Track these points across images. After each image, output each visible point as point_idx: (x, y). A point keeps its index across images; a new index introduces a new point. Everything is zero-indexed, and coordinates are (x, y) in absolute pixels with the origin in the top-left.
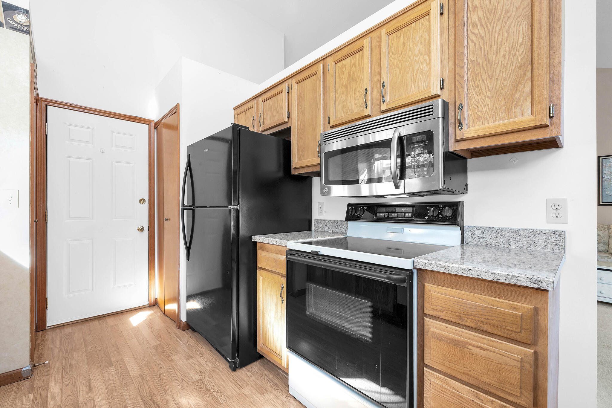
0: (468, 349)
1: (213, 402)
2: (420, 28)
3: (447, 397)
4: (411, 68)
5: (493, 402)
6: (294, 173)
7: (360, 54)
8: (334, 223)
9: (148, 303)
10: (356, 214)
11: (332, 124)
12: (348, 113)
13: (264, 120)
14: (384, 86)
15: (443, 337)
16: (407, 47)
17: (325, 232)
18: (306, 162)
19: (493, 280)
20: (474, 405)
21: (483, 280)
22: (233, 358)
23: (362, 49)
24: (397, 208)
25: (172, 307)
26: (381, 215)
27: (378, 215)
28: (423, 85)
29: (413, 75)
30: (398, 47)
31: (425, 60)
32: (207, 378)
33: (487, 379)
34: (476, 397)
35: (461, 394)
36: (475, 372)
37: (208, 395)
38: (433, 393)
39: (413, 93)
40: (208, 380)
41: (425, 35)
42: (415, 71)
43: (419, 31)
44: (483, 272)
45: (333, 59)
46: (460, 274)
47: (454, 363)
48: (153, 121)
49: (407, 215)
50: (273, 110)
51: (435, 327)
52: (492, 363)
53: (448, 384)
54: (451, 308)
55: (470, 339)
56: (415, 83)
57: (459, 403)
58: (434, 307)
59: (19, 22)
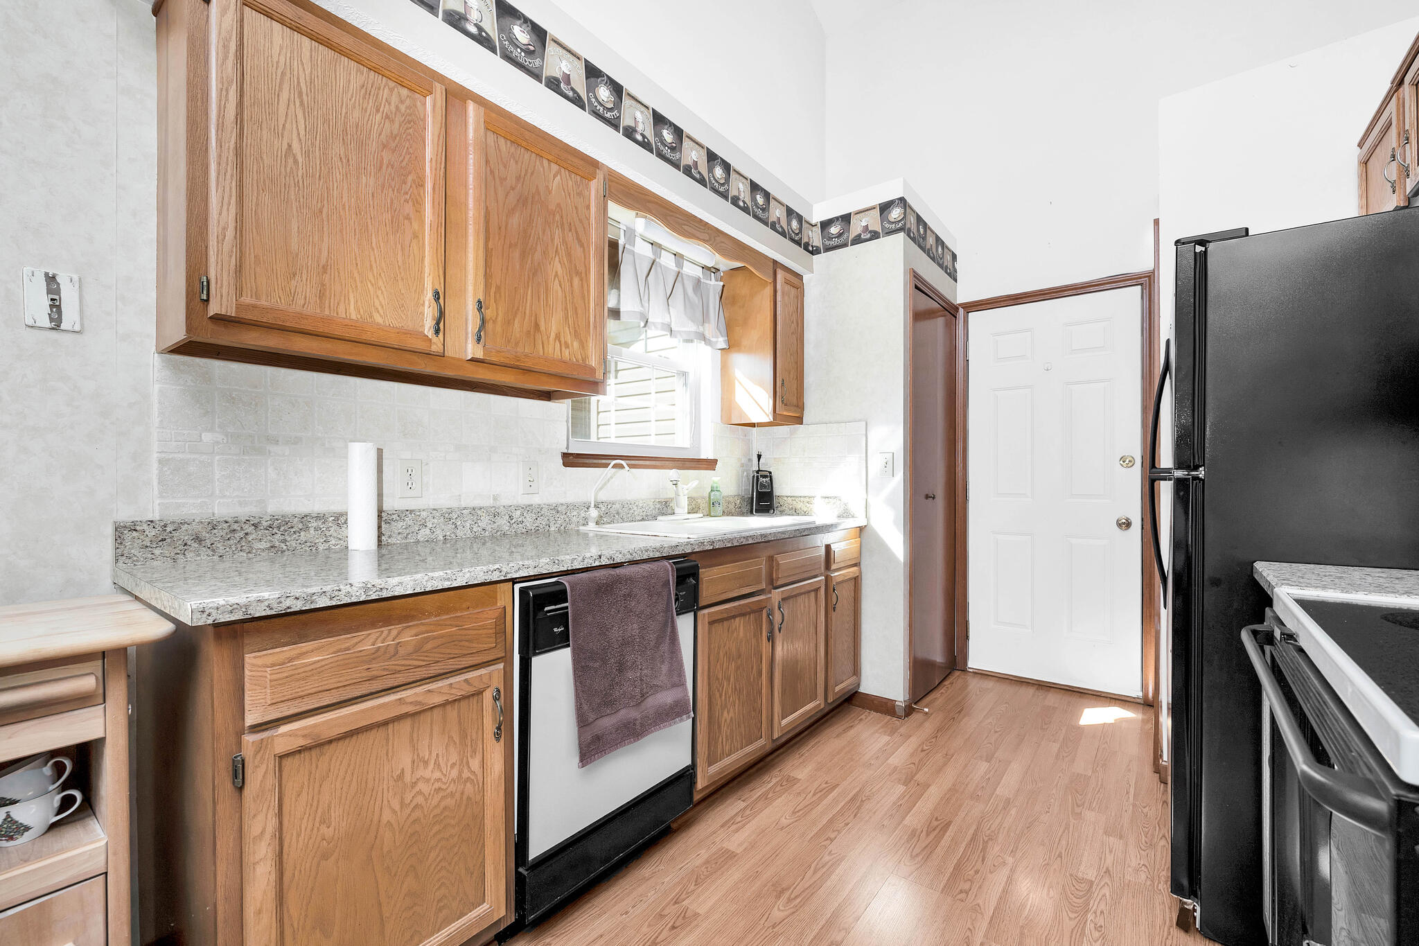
1: (1066, 933)
9: (1140, 694)
32: (1106, 891)
37: (1073, 916)
40: (1103, 895)
48: (1151, 273)
59: (893, 220)
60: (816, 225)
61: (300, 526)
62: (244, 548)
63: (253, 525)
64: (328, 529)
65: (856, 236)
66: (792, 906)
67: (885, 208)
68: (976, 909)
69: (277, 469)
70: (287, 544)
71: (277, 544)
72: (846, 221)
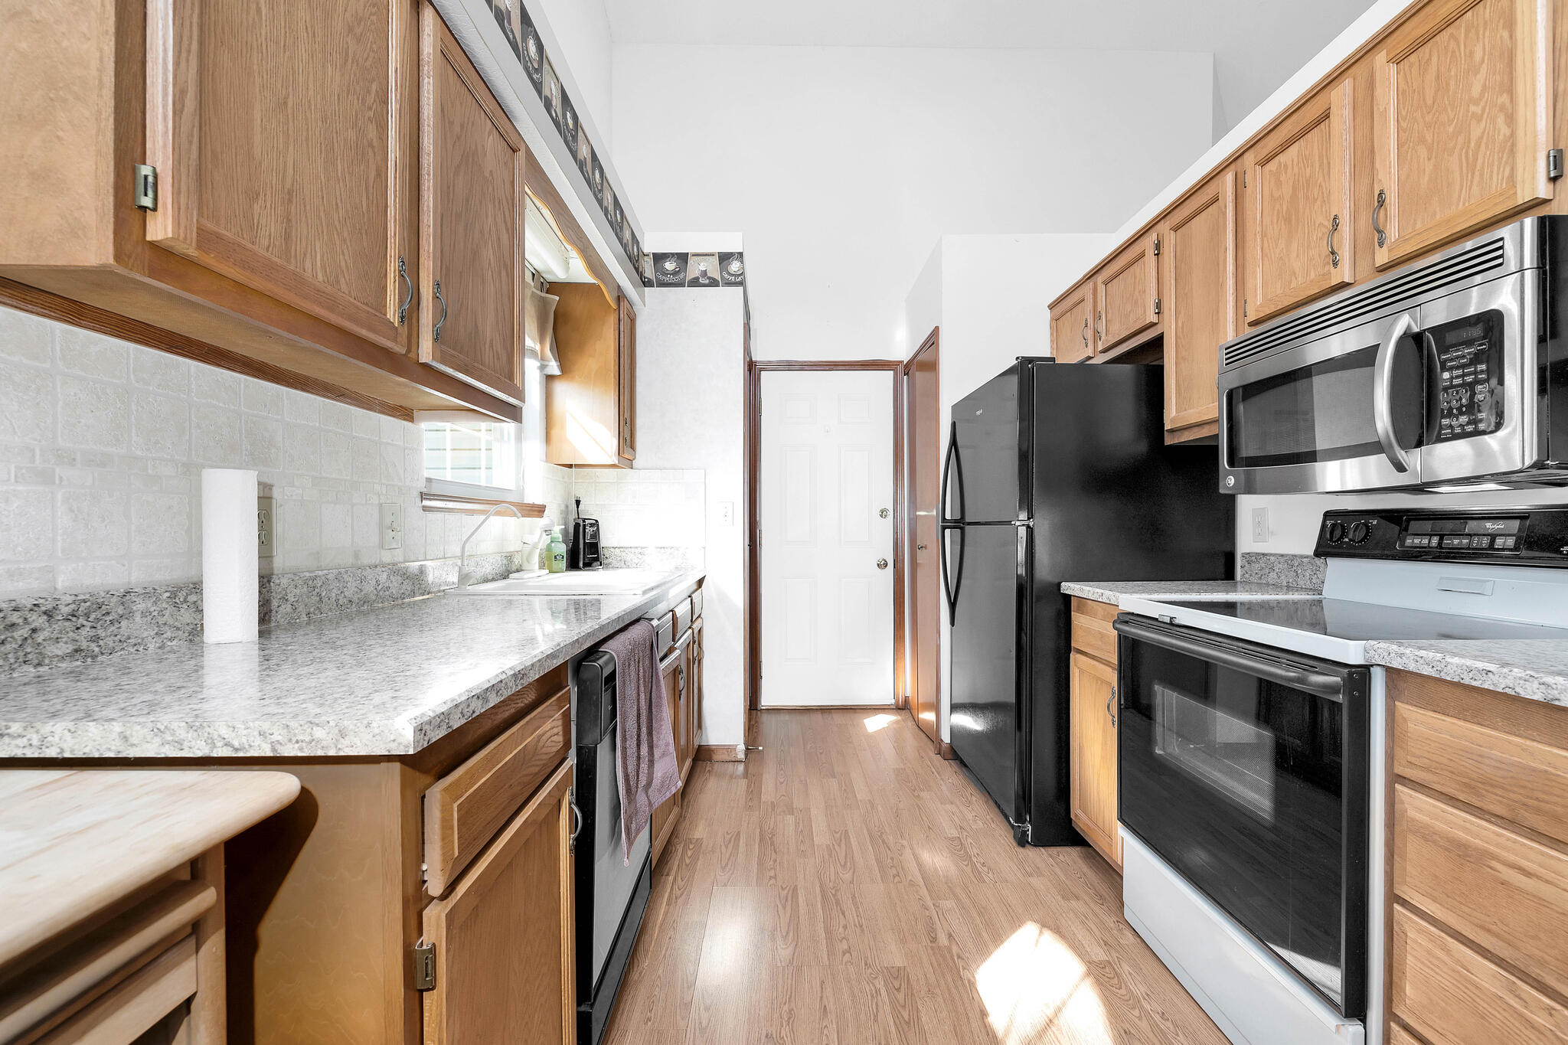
0: (1491, 868)
1: (971, 875)
2: (1485, 23)
3: (1443, 981)
4: (1461, 139)
5: (1553, 1012)
6: (1169, 441)
7: (1324, 129)
8: (1290, 560)
9: (893, 701)
10: (1347, 540)
11: (1251, 317)
12: (1293, 285)
13: (1108, 325)
14: (1381, 202)
15: (1433, 833)
16: (1448, 84)
17: (1268, 585)
18: (1194, 415)
19: (1542, 700)
20: (1504, 1010)
21: (1517, 699)
22: (1020, 818)
23: (1328, 116)
24: (1468, 521)
25: (928, 716)
26: (1417, 541)
27: (1409, 542)
28: (1495, 179)
29: (1467, 157)
30: (1424, 88)
31: (1502, 108)
32: (970, 840)
33: (1534, 949)
34: (1511, 991)
35: (1473, 977)
36: (1506, 929)
37: (966, 863)
38: (1412, 965)
39: (1467, 204)
40: (971, 843)
41: (1501, 37)
42: (1473, 145)
43: (1485, 29)
44: (1520, 678)
45: (1255, 157)
46: (1467, 681)
47: (1458, 899)
48: (902, 362)
49: (1499, 542)
50: (1124, 301)
51: (1420, 810)
52: (1548, 910)
53: (1448, 951)
54: (1452, 764)
55: (1497, 845)
56: (1473, 177)
57: (1468, 998)
58: (1413, 760)
59: (733, 273)
60: (648, 255)
61: (120, 610)
62: (30, 657)
63: (45, 613)
64: (161, 613)
65: (694, 279)
66: (790, 940)
67: (725, 258)
68: (912, 884)
69: (73, 511)
70: (101, 643)
71: (84, 645)
72: (682, 260)
